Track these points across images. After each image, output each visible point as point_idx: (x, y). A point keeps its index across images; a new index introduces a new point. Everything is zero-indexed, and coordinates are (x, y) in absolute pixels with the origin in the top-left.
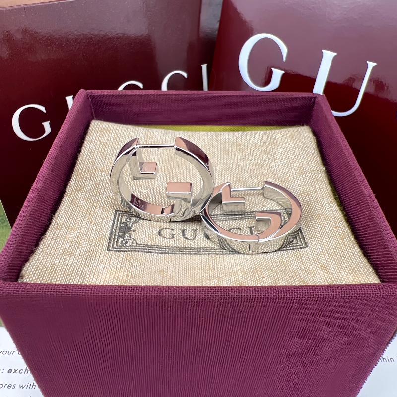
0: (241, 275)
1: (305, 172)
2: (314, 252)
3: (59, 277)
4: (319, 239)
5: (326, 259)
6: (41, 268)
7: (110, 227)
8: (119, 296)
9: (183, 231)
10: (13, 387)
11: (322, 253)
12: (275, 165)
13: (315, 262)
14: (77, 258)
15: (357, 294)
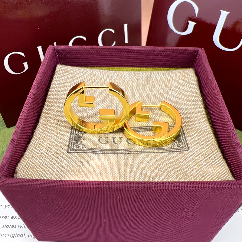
0: (148, 169)
1: (189, 100)
2: (193, 154)
3: (38, 171)
4: (196, 146)
5: (201, 159)
6: (28, 166)
7: (69, 137)
8: (74, 187)
9: (114, 138)
10: (14, 227)
11: (198, 155)
12: (171, 94)
13: (194, 161)
14: (49, 158)
15: (218, 187)
